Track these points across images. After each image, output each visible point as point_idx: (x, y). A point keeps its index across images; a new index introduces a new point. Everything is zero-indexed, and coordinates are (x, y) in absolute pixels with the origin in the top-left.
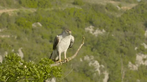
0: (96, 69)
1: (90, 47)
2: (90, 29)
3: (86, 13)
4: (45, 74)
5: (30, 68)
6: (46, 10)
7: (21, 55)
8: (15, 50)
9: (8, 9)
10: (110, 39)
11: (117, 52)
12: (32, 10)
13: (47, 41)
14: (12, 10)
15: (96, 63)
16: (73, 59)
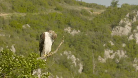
0: (73, 62)
1: (68, 44)
2: (68, 29)
3: (65, 17)
4: (33, 66)
5: (21, 61)
6: (34, 14)
7: (13, 50)
8: (9, 46)
9: (3, 13)
10: (84, 37)
11: (89, 48)
12: (23, 15)
13: (34, 39)
14: (6, 14)
15: (73, 56)
16: (55, 54)
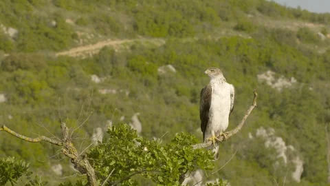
0: (278, 154)
1: (268, 111)
2: (267, 77)
3: (259, 46)
4: (183, 164)
5: (155, 151)
6: (184, 40)
7: (137, 126)
8: (126, 117)
9: (113, 40)
10: (305, 95)
11: (319, 120)
12: (158, 42)
13: (186, 99)
14: (120, 42)
15: (280, 141)
16: (235, 136)
